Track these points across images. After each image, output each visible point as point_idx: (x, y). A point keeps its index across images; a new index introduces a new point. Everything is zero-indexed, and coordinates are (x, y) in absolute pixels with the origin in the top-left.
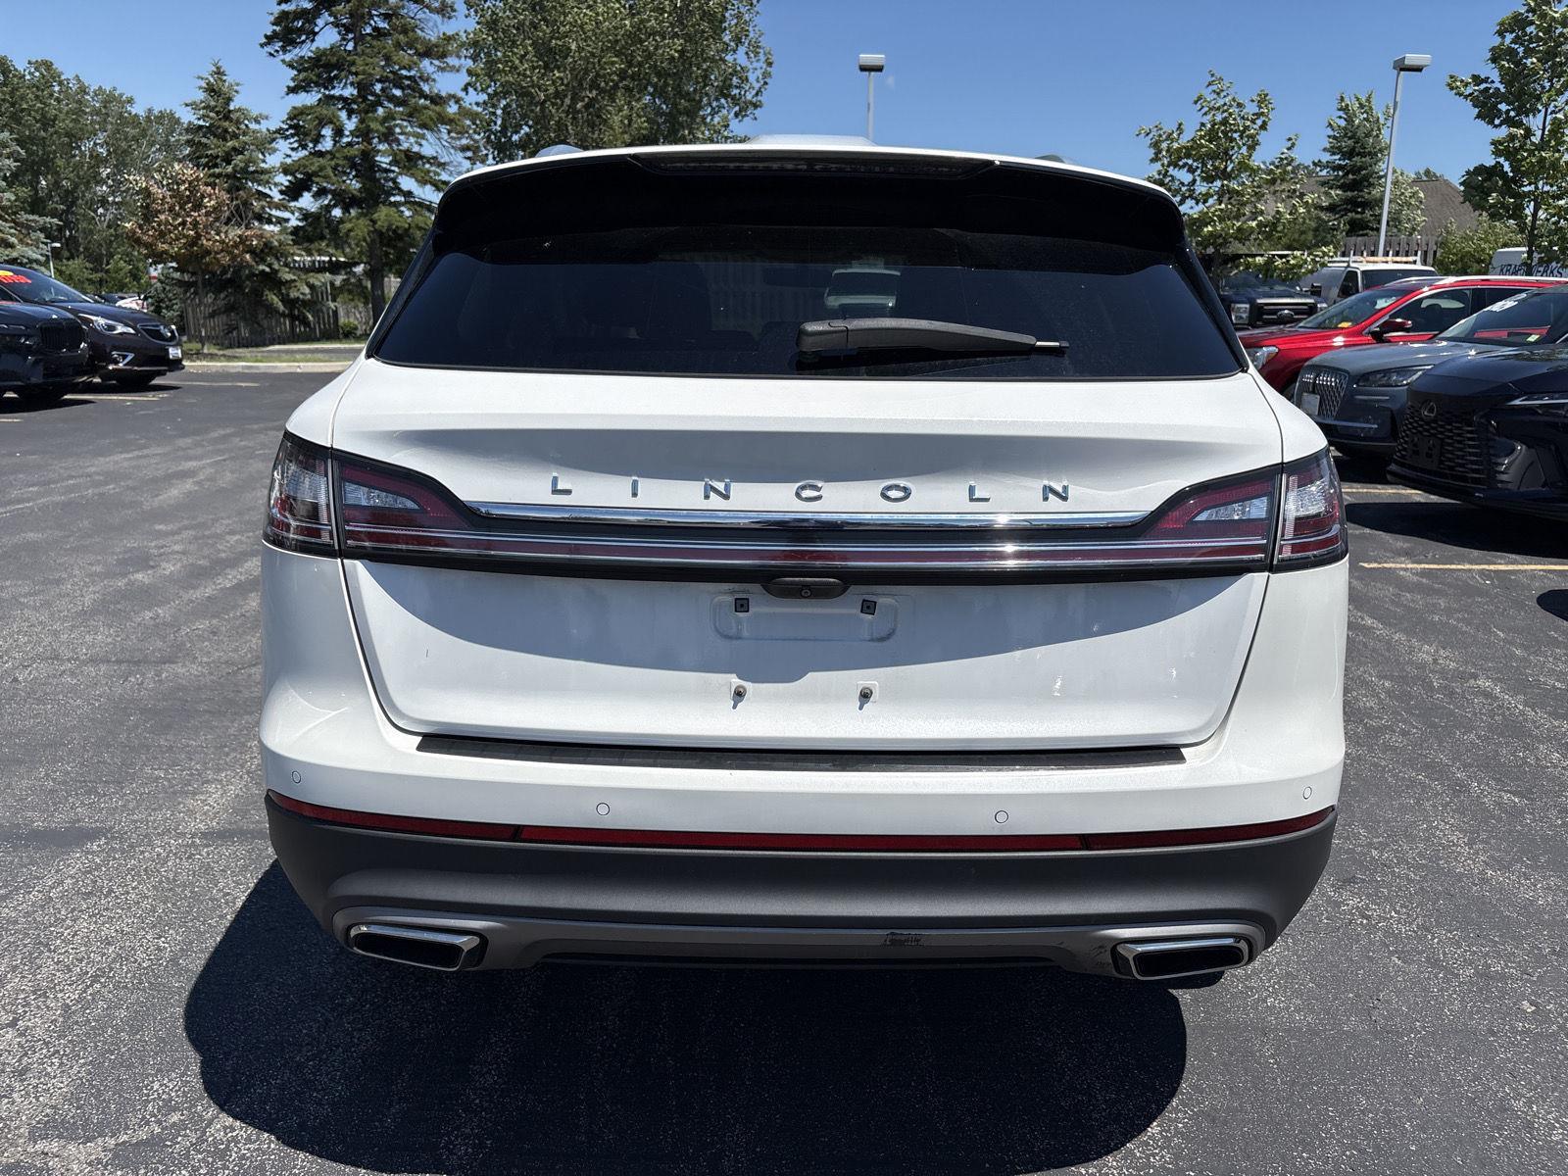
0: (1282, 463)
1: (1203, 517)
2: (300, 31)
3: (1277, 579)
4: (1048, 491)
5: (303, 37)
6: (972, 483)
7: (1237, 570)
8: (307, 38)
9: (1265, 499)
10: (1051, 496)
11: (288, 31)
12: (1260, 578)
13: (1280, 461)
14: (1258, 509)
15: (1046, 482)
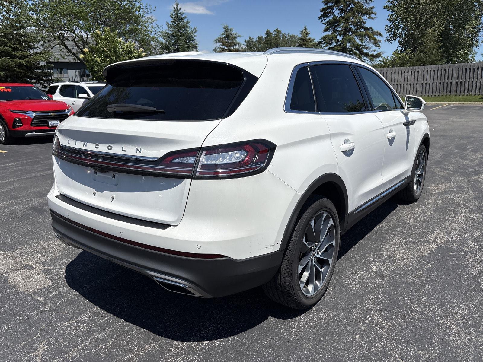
0: (201, 147)
1: (175, 161)
2: (328, 13)
3: (194, 181)
4: (137, 150)
5: (330, 14)
6: (123, 146)
7: (183, 177)
8: (331, 15)
9: (195, 158)
10: (138, 151)
11: (325, 13)
12: (188, 181)
13: (200, 146)
14: (192, 160)
15: (137, 148)
